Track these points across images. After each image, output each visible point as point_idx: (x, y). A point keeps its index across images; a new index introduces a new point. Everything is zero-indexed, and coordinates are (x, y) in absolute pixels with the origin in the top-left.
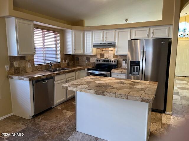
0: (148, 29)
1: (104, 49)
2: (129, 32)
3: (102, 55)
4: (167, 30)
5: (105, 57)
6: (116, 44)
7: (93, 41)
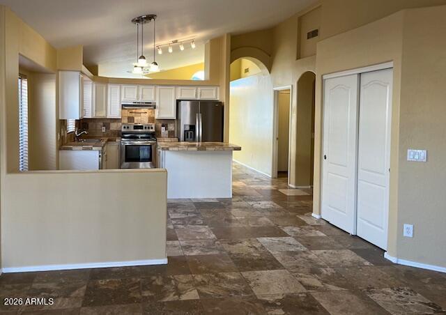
0: (195, 88)
1: (134, 111)
2: (173, 90)
3: (131, 119)
4: (214, 92)
5: (136, 122)
6: (157, 104)
7: (123, 99)
